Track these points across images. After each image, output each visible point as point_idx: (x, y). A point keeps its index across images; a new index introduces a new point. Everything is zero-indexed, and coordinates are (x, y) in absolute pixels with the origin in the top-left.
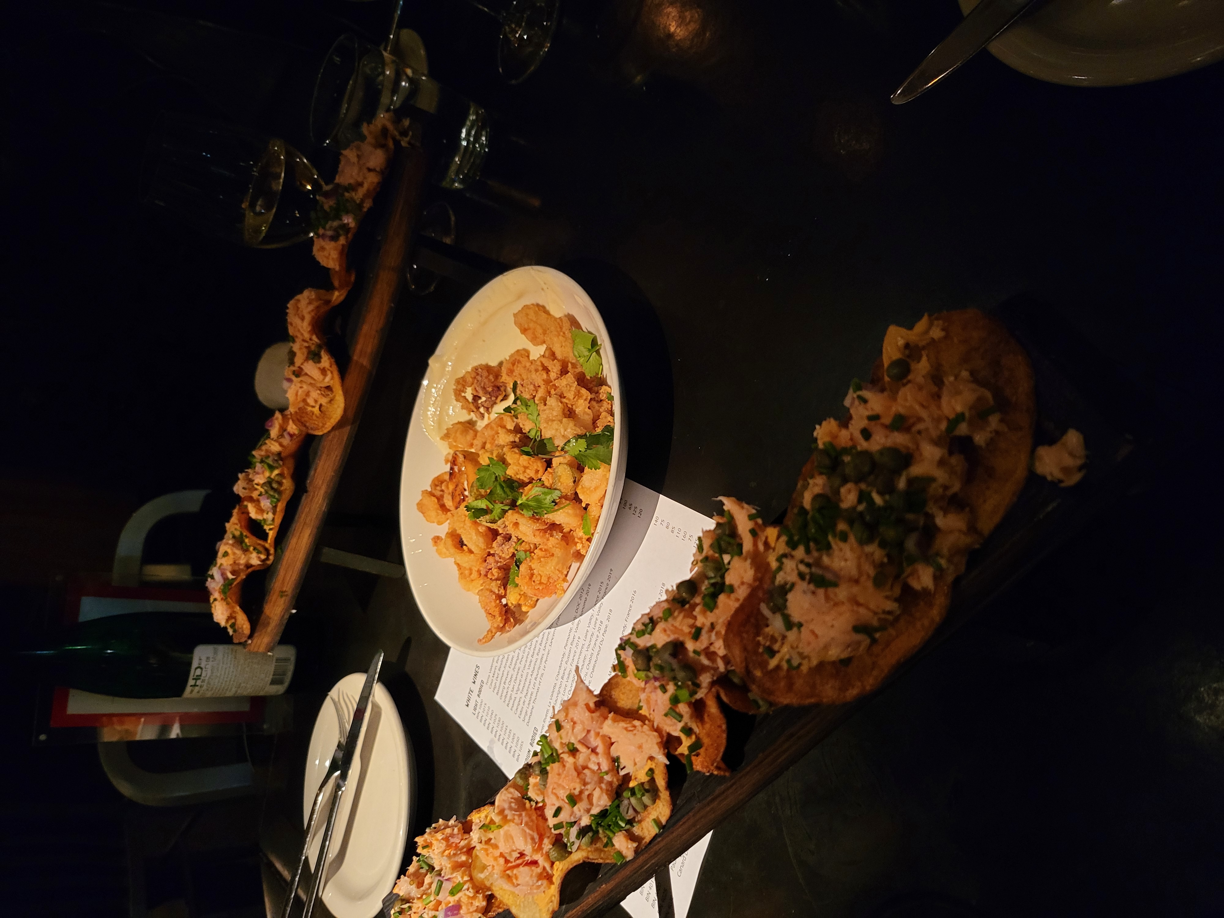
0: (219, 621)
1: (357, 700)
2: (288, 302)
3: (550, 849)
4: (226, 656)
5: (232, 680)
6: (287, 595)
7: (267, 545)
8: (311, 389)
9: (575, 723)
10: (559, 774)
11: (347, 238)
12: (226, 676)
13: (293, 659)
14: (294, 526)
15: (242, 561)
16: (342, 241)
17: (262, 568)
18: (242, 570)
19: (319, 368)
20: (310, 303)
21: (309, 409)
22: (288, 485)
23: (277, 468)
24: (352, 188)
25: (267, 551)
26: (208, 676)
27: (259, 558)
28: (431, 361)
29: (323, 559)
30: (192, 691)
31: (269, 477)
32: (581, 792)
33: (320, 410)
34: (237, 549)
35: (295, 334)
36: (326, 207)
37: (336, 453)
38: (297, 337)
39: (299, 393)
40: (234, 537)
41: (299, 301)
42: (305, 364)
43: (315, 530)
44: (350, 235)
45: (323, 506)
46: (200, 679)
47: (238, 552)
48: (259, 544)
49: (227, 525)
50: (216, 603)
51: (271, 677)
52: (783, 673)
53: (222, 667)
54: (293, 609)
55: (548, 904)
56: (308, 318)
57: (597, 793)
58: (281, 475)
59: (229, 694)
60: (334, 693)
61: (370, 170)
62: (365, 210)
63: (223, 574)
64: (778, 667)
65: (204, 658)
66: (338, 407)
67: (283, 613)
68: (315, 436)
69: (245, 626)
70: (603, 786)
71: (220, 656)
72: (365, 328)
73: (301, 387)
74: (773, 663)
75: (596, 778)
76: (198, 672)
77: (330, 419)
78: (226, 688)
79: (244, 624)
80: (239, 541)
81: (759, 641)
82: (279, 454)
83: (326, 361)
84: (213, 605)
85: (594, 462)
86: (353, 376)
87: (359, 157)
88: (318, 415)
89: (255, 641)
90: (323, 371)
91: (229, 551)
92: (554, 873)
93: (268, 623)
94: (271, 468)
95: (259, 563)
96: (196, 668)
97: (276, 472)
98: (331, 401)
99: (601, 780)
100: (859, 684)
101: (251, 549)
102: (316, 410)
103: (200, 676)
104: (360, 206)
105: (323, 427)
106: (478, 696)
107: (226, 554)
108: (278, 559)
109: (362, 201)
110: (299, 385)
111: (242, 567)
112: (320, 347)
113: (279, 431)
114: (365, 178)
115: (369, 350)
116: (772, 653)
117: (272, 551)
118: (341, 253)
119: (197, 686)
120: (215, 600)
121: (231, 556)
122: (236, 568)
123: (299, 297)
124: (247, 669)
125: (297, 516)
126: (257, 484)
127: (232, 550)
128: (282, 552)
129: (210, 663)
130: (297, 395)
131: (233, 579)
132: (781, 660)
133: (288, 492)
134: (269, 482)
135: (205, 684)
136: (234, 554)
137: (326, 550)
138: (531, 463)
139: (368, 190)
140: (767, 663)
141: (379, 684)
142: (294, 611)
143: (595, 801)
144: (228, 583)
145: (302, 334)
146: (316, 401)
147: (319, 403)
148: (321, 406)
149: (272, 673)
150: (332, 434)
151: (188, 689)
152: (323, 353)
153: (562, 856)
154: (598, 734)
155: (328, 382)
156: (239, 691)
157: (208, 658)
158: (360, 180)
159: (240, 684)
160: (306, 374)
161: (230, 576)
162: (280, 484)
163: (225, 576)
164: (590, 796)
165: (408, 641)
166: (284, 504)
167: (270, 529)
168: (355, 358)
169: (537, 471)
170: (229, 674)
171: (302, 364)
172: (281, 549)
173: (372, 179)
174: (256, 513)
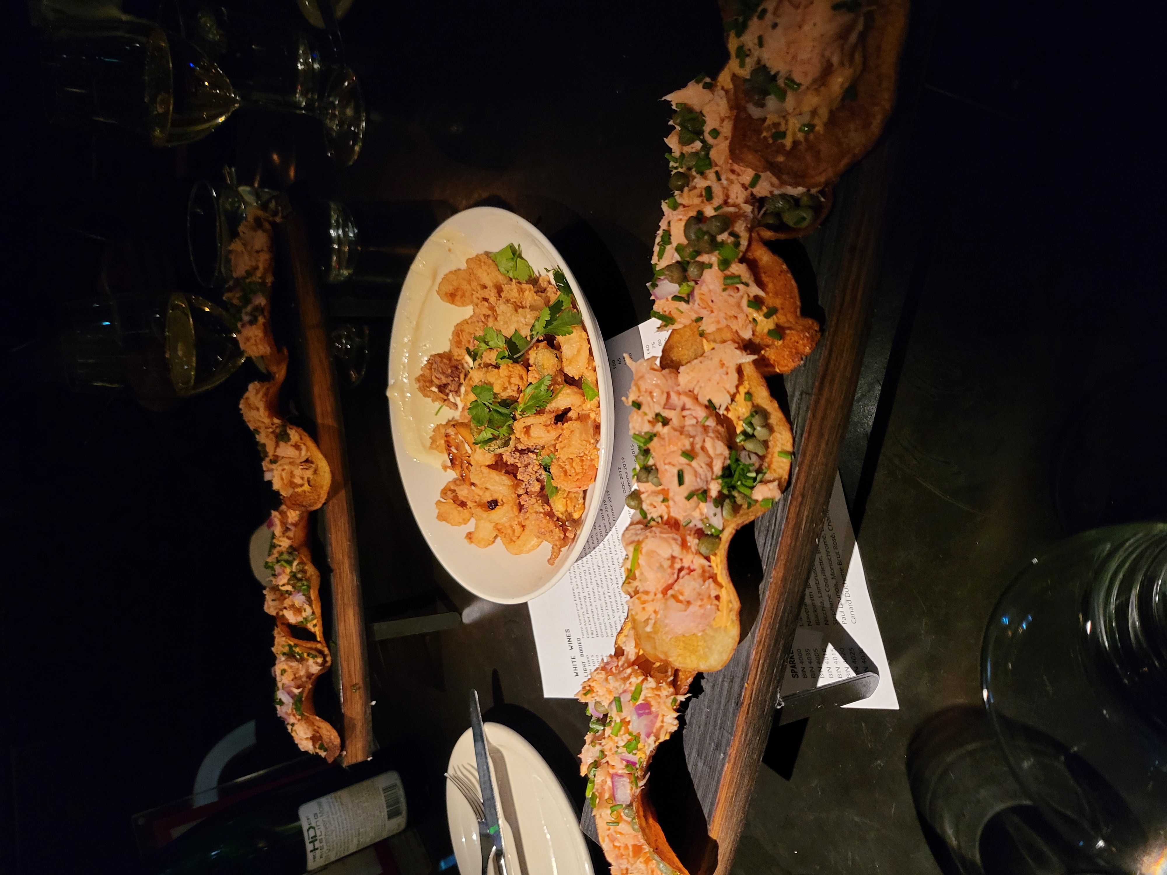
0: (306, 749)
1: (476, 766)
2: (238, 404)
3: (698, 545)
4: (332, 805)
5: (349, 828)
6: (359, 688)
7: (319, 646)
8: (293, 468)
9: (651, 393)
10: (662, 445)
11: (264, 317)
12: (341, 827)
13: (399, 782)
14: (335, 612)
15: (302, 673)
16: (261, 320)
17: (324, 671)
18: (306, 682)
19: (292, 445)
20: (257, 393)
21: (299, 490)
22: (311, 570)
23: (294, 559)
24: (250, 273)
25: (321, 652)
26: (323, 834)
27: (316, 663)
28: (389, 393)
29: (378, 638)
30: (314, 857)
31: (291, 572)
32: (692, 444)
33: (309, 485)
34: (292, 661)
35: (256, 425)
36: (235, 301)
37: (343, 521)
38: (259, 427)
39: (284, 477)
40: (284, 654)
41: (247, 399)
42: (278, 450)
43: (357, 608)
44: (266, 313)
45: (353, 580)
46: (316, 840)
47: (294, 664)
48: (311, 648)
49: (274, 649)
50: (295, 727)
51: (386, 810)
52: (803, 147)
53: (333, 818)
54: (372, 701)
55: (728, 615)
56: (261, 406)
57: (708, 445)
58: (302, 563)
59: (353, 848)
60: (450, 772)
61: (258, 252)
62: (269, 284)
63: (290, 693)
64: (796, 143)
65: (311, 817)
66: (325, 472)
67: (363, 709)
68: (316, 511)
69: (332, 737)
70: (711, 434)
71: (326, 808)
72: (317, 390)
73: (283, 470)
74: (788, 142)
75: (700, 429)
76: (312, 833)
77: (322, 487)
78: (346, 841)
79: (331, 735)
80: (291, 655)
81: (765, 137)
82: (291, 547)
83: (294, 435)
84: (293, 734)
85: (565, 329)
86: (325, 438)
87: (244, 245)
88: (310, 490)
89: (349, 751)
90: (297, 447)
91: (285, 667)
92: (715, 571)
93: (354, 725)
94: (290, 563)
95: (319, 668)
96: (308, 830)
97: (295, 563)
98: (315, 472)
99: (705, 428)
100: (876, 109)
101: (305, 655)
102: (306, 487)
103: (315, 836)
104: (263, 284)
105: (319, 498)
106: (582, 656)
107: (284, 671)
108: (334, 654)
109: (263, 277)
110: (280, 468)
111: (304, 679)
112: (284, 426)
113: (282, 527)
114: (257, 261)
115: (329, 409)
116: (783, 135)
117: (326, 651)
118: (265, 332)
119: (317, 849)
120: (293, 725)
121: (289, 670)
122: (299, 682)
123: (247, 395)
124: (359, 812)
125: (334, 599)
126: (284, 585)
127: (287, 664)
128: (336, 644)
129: (320, 819)
130: (282, 478)
131: (299, 693)
132: (794, 134)
133: (314, 577)
134: (293, 576)
135: (324, 843)
136: (291, 667)
137: (376, 626)
138: (511, 369)
139: (264, 268)
140: (784, 146)
141: (486, 724)
142: (374, 703)
143: (711, 452)
144: (297, 700)
145: (263, 422)
146: (302, 478)
147: (306, 478)
148: (309, 482)
149: (385, 806)
150: (331, 503)
151: (310, 856)
152: (289, 431)
153: (713, 544)
154: (679, 394)
155: (305, 455)
156: (361, 840)
157: (315, 815)
158: (254, 264)
159: (359, 831)
160: (283, 458)
161: (297, 691)
162: (304, 571)
163: (292, 695)
164: (703, 448)
165: (495, 673)
166: (317, 592)
167: (315, 626)
168: (320, 421)
169: (521, 378)
170: (343, 823)
171: (275, 452)
172: (333, 642)
173: (264, 258)
174: (295, 614)
